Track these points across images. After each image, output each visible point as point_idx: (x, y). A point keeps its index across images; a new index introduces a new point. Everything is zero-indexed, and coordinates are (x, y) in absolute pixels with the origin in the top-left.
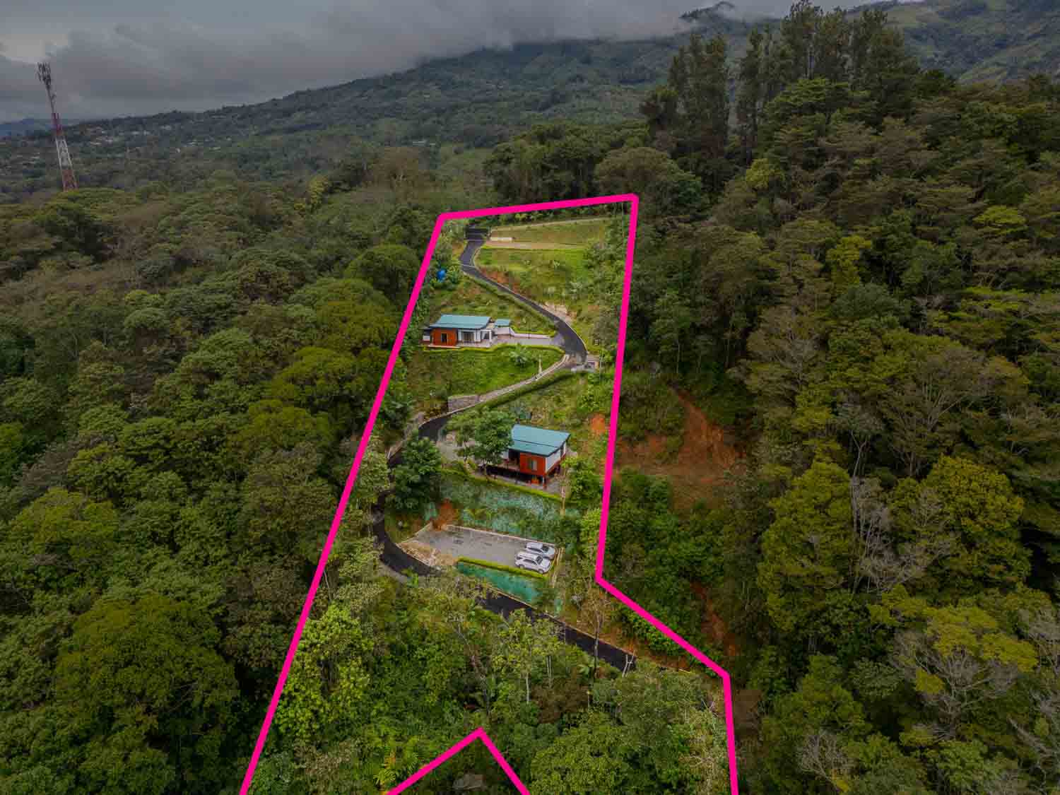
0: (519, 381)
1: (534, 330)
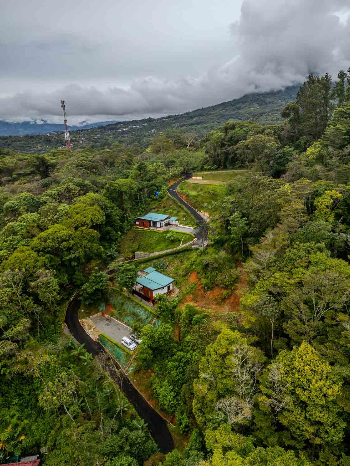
0: (169, 249)
1: (187, 224)
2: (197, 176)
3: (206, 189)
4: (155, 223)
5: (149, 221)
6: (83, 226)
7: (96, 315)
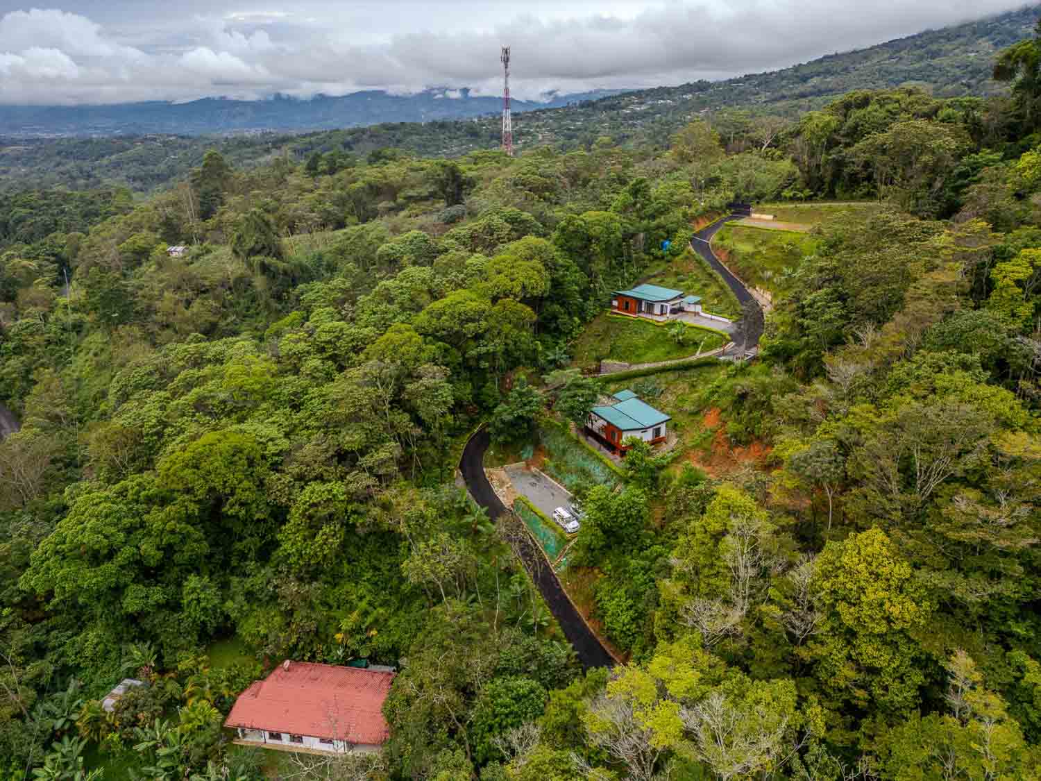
2: (763, 211)
3: (775, 241)
4: (650, 306)
5: (639, 301)
6: (507, 296)
7: (514, 465)
